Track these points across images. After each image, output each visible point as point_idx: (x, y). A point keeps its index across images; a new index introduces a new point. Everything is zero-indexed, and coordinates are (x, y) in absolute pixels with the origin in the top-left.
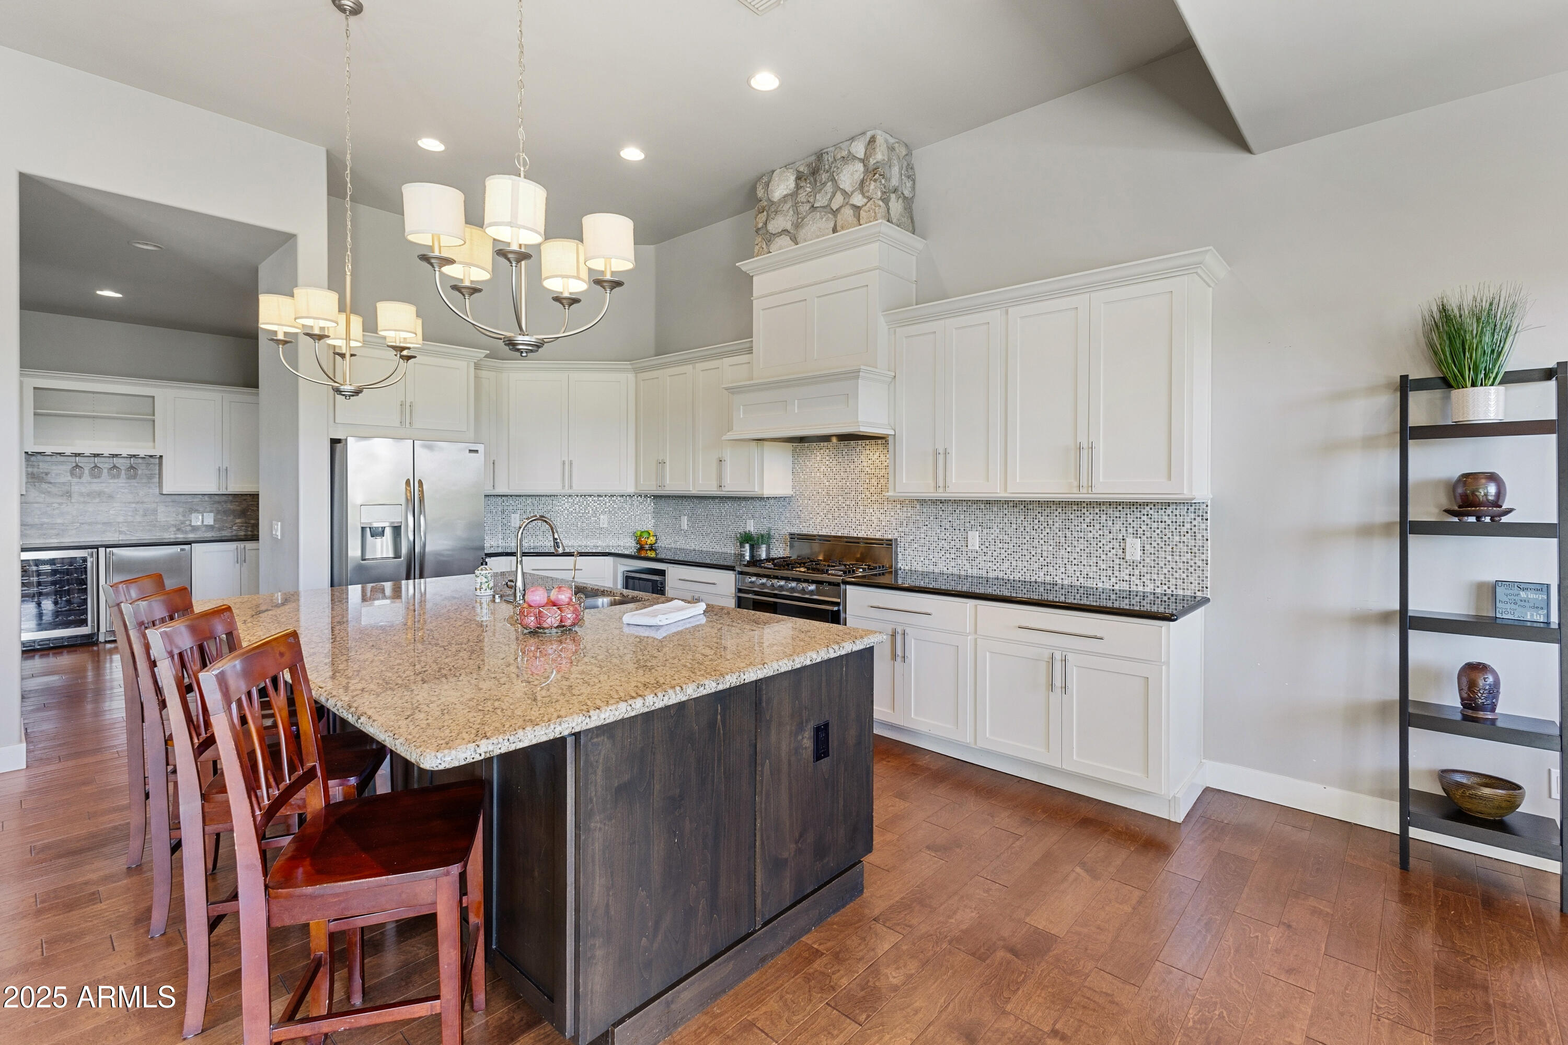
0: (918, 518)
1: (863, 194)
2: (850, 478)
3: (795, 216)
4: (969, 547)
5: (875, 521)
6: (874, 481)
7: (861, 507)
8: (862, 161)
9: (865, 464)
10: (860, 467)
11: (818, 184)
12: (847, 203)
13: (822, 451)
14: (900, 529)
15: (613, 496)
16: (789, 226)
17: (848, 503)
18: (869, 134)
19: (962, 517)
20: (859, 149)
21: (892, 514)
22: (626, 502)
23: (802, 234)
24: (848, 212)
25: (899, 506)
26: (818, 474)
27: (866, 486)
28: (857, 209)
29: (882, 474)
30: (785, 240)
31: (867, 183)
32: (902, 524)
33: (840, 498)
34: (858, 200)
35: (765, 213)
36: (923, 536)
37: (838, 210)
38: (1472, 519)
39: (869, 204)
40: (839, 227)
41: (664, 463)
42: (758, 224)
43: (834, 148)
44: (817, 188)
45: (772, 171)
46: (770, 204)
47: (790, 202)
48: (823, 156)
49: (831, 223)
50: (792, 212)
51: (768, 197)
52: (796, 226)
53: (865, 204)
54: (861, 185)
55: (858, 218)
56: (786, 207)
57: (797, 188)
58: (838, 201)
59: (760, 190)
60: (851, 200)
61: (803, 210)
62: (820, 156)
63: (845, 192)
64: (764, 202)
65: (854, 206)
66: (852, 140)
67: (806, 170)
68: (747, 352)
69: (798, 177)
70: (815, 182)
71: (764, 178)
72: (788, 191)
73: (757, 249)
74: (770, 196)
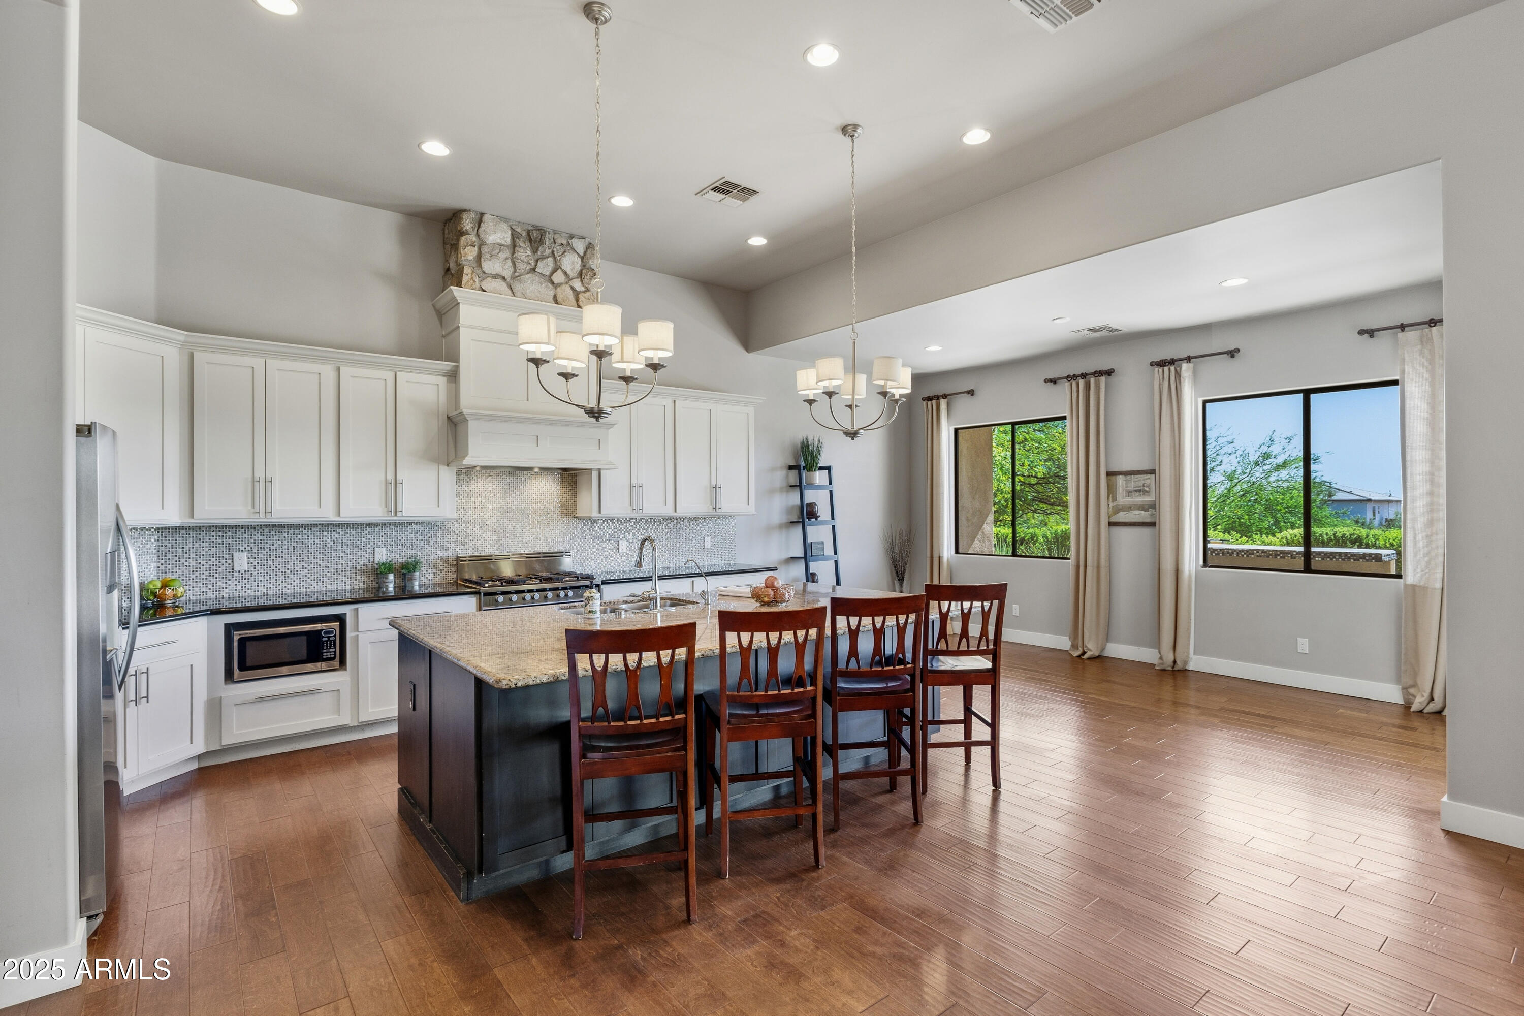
1: (582, 281)
2: (516, 503)
3: (512, 270)
4: (620, 551)
6: (541, 505)
8: (582, 258)
9: (533, 489)
11: (539, 253)
12: (567, 283)
16: (507, 273)
18: (587, 240)
20: (579, 246)
21: (558, 531)
23: (517, 287)
24: (568, 291)
25: (563, 524)
28: (576, 293)
29: (547, 499)
30: (501, 286)
31: (588, 277)
34: (578, 285)
35: (475, 248)
37: (559, 285)
38: (814, 519)
39: (588, 294)
40: (559, 300)
41: (269, 482)
42: (466, 255)
43: (555, 233)
44: (537, 257)
45: (482, 214)
46: (482, 244)
47: (506, 254)
48: (545, 234)
49: (552, 293)
50: (509, 263)
51: (478, 235)
52: (514, 278)
53: (584, 292)
54: (580, 274)
55: (577, 300)
56: (503, 255)
57: (514, 246)
58: (558, 277)
59: (467, 223)
60: (571, 283)
61: (522, 267)
62: (542, 231)
63: (565, 273)
64: (473, 238)
65: (572, 288)
66: (572, 237)
67: (524, 234)
68: (436, 373)
69: (515, 235)
70: (535, 250)
71: (473, 215)
72: (503, 243)
73: (465, 279)
74: (481, 236)
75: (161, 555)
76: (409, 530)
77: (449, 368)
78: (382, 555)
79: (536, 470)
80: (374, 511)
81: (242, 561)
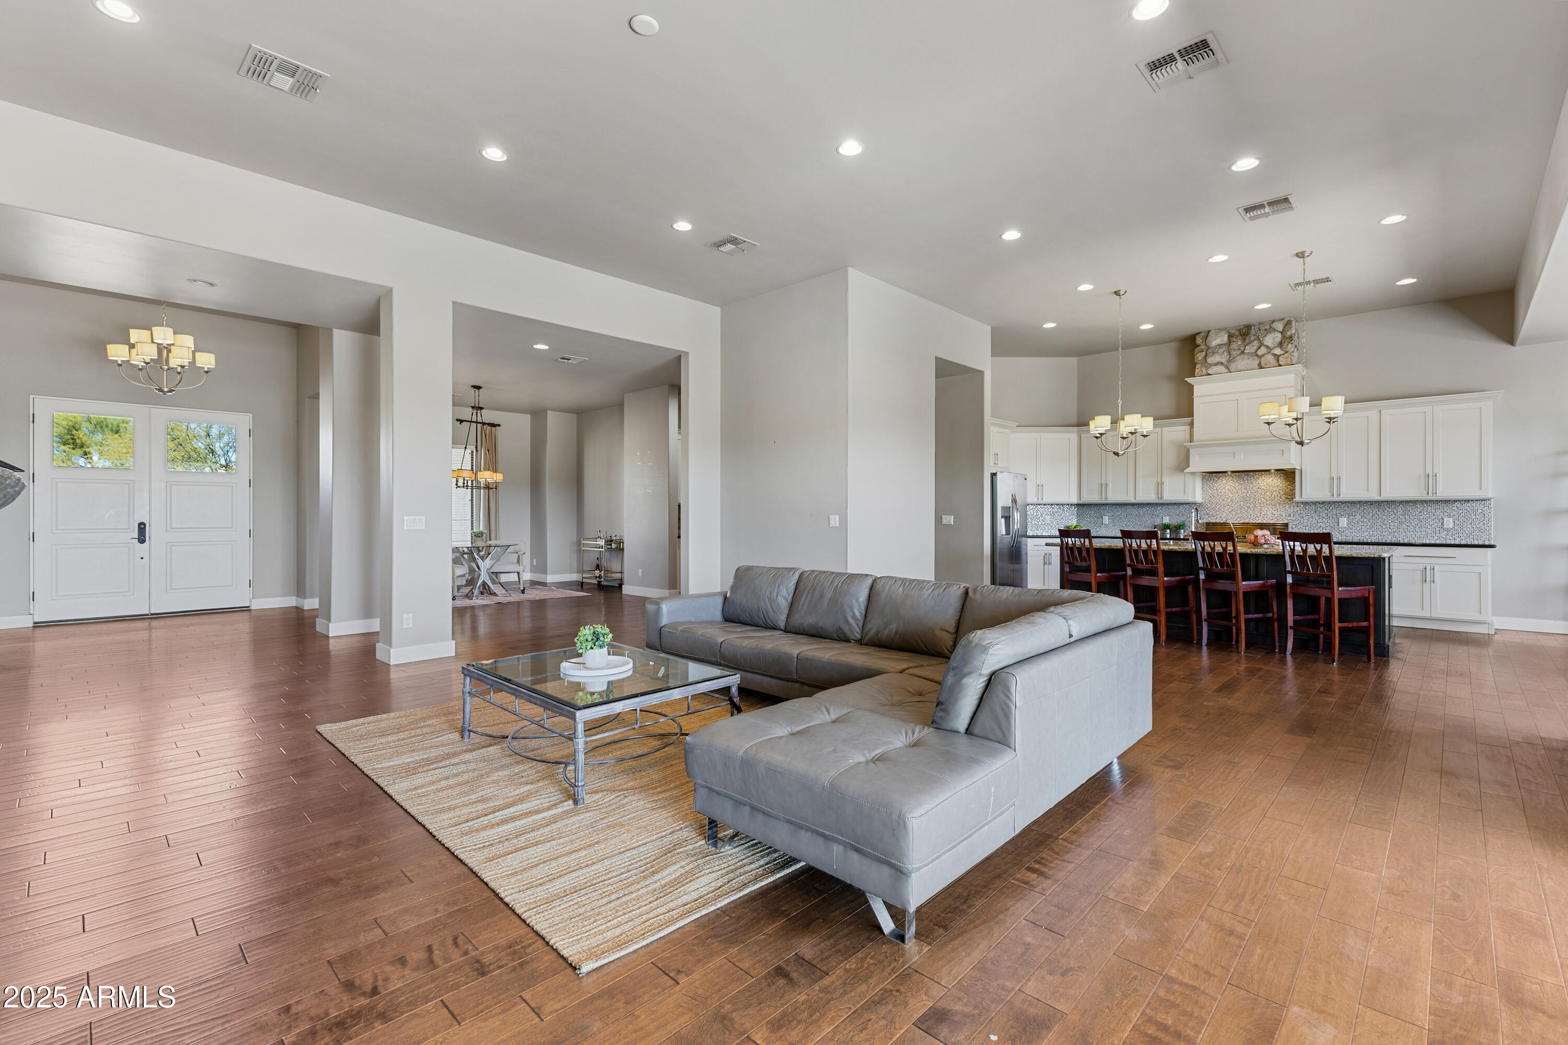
0: (1302, 512)
1: (1281, 348)
2: (1249, 492)
3: (1228, 356)
4: (1340, 526)
5: (1270, 515)
6: (1269, 494)
7: (1259, 508)
8: (1282, 333)
9: (1262, 485)
10: (1257, 486)
11: (1248, 341)
12: (1269, 352)
13: (1227, 478)
14: (1289, 518)
15: (1052, 505)
16: (1224, 360)
17: (1248, 505)
18: (1286, 320)
19: (1335, 511)
20: (1279, 326)
21: (1282, 510)
22: (1060, 508)
23: (1233, 366)
24: (1270, 358)
25: (1288, 506)
26: (1224, 490)
27: (1262, 496)
28: (1277, 357)
29: (1274, 489)
30: (1221, 368)
31: (1286, 344)
32: (1290, 515)
33: (1242, 503)
34: (1278, 351)
35: (1204, 352)
36: (1306, 521)
37: (1263, 356)
39: (1286, 355)
40: (1263, 365)
41: (1106, 485)
42: (1197, 358)
43: (1260, 324)
44: (1246, 343)
45: (1209, 331)
46: (1208, 348)
47: (1224, 348)
48: (1251, 328)
49: (1257, 362)
50: (1226, 353)
51: (1206, 344)
52: (1229, 361)
53: (1283, 354)
54: (1280, 345)
55: (1278, 361)
56: (1221, 351)
57: (1230, 342)
58: (1263, 350)
59: (1199, 340)
60: (1272, 352)
61: (1234, 353)
62: (1249, 327)
63: (1267, 347)
64: (1203, 347)
65: (1275, 355)
66: (1273, 322)
67: (1237, 333)
68: (1184, 424)
69: (1230, 336)
70: (1244, 340)
71: (1203, 334)
72: (1222, 343)
73: (1197, 371)
74: (1208, 344)
75: (1078, 516)
76: (1181, 507)
77: (1190, 421)
78: (1166, 520)
79: (1273, 471)
80: (1152, 498)
81: (1106, 520)
